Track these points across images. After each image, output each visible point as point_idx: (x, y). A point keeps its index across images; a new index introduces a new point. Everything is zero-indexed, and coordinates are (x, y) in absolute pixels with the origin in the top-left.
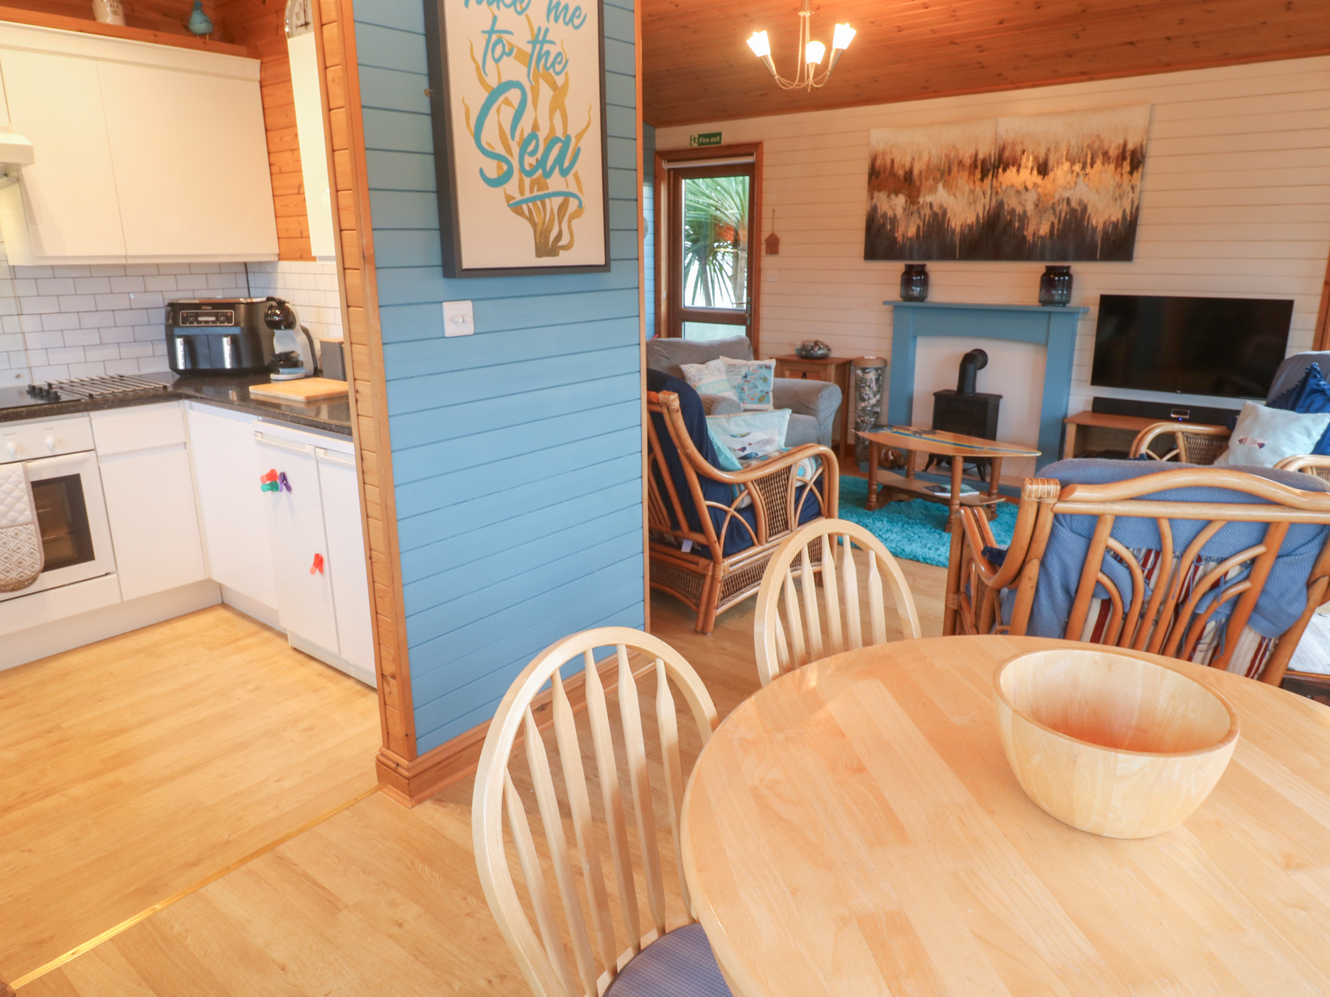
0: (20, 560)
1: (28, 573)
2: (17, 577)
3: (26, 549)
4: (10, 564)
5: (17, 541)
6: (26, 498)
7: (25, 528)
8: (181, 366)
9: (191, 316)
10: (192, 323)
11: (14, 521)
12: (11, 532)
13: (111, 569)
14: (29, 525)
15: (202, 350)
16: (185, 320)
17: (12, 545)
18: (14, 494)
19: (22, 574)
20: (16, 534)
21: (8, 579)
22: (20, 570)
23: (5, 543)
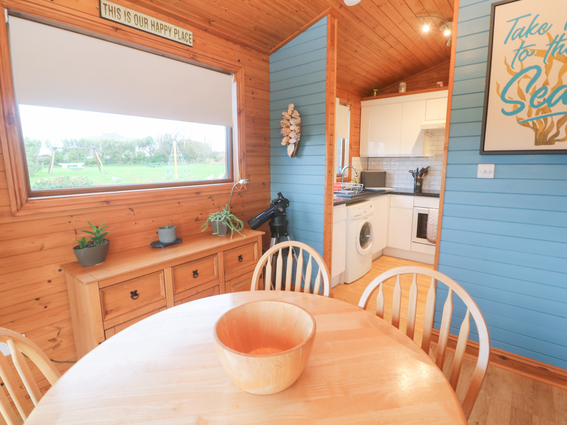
12: (435, 227)
19: (435, 239)
21: (432, 240)
23: (433, 230)
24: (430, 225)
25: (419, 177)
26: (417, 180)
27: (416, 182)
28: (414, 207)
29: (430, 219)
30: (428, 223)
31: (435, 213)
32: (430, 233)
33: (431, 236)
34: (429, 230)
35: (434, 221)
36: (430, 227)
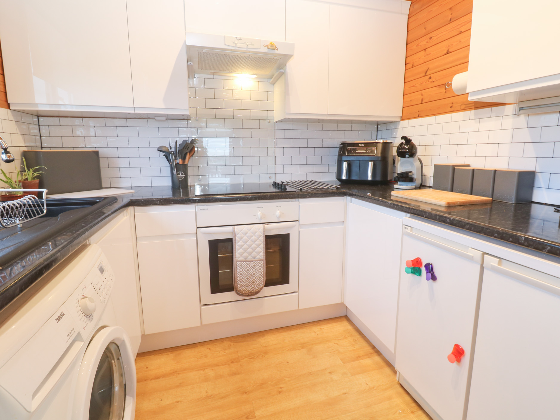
0: (254, 281)
1: (257, 288)
2: (251, 290)
3: (257, 275)
4: (249, 282)
5: (254, 270)
6: (262, 245)
7: (259, 263)
8: (344, 177)
9: (353, 150)
10: (353, 154)
11: (254, 258)
12: (252, 264)
13: (296, 290)
14: (261, 262)
15: (355, 169)
16: (349, 152)
17: (251, 272)
18: (256, 243)
19: (253, 289)
21: (247, 291)
22: (253, 286)
23: (248, 270)
24: (241, 261)
25: (179, 162)
26: (175, 168)
27: (177, 171)
28: (198, 229)
29: (239, 249)
30: (236, 258)
31: (247, 235)
32: (242, 278)
33: (244, 282)
34: (239, 274)
35: (247, 252)
36: (240, 266)
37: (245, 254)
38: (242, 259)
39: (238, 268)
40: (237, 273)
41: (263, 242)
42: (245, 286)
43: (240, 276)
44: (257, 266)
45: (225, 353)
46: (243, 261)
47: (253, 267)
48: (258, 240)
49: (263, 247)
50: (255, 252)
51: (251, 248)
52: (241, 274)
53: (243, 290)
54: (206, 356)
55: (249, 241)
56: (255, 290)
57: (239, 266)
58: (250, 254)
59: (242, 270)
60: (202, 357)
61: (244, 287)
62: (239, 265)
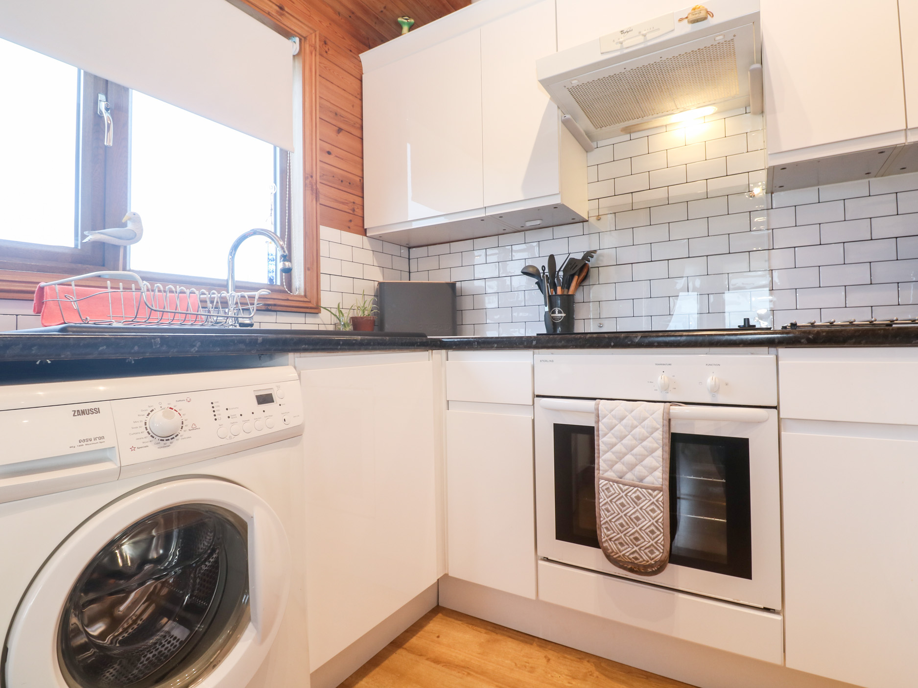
0: (637, 535)
1: (645, 557)
3: (646, 523)
4: (625, 535)
5: (637, 508)
6: (659, 453)
7: (651, 494)
11: (641, 480)
12: (633, 493)
13: (778, 607)
14: (656, 492)
17: (631, 511)
18: (645, 443)
19: (635, 555)
20: (638, 498)
22: (636, 548)
23: (623, 505)
24: (609, 480)
25: (559, 290)
26: (551, 302)
27: (551, 307)
28: (536, 399)
29: (606, 452)
30: (599, 469)
31: (625, 421)
32: (610, 521)
33: (614, 532)
34: (603, 508)
35: (622, 460)
36: (606, 491)
37: (619, 467)
38: (610, 474)
39: (602, 494)
40: (601, 505)
41: (661, 444)
42: (617, 542)
43: (606, 515)
44: (644, 501)
45: (569, 683)
46: (614, 481)
47: (636, 500)
48: (650, 439)
49: (663, 459)
50: (642, 466)
51: (633, 455)
52: (608, 511)
53: (613, 552)
54: (532, 670)
55: (627, 436)
56: (641, 560)
57: (603, 491)
58: (632, 467)
59: (611, 501)
60: (525, 667)
61: (615, 544)
62: (604, 488)
